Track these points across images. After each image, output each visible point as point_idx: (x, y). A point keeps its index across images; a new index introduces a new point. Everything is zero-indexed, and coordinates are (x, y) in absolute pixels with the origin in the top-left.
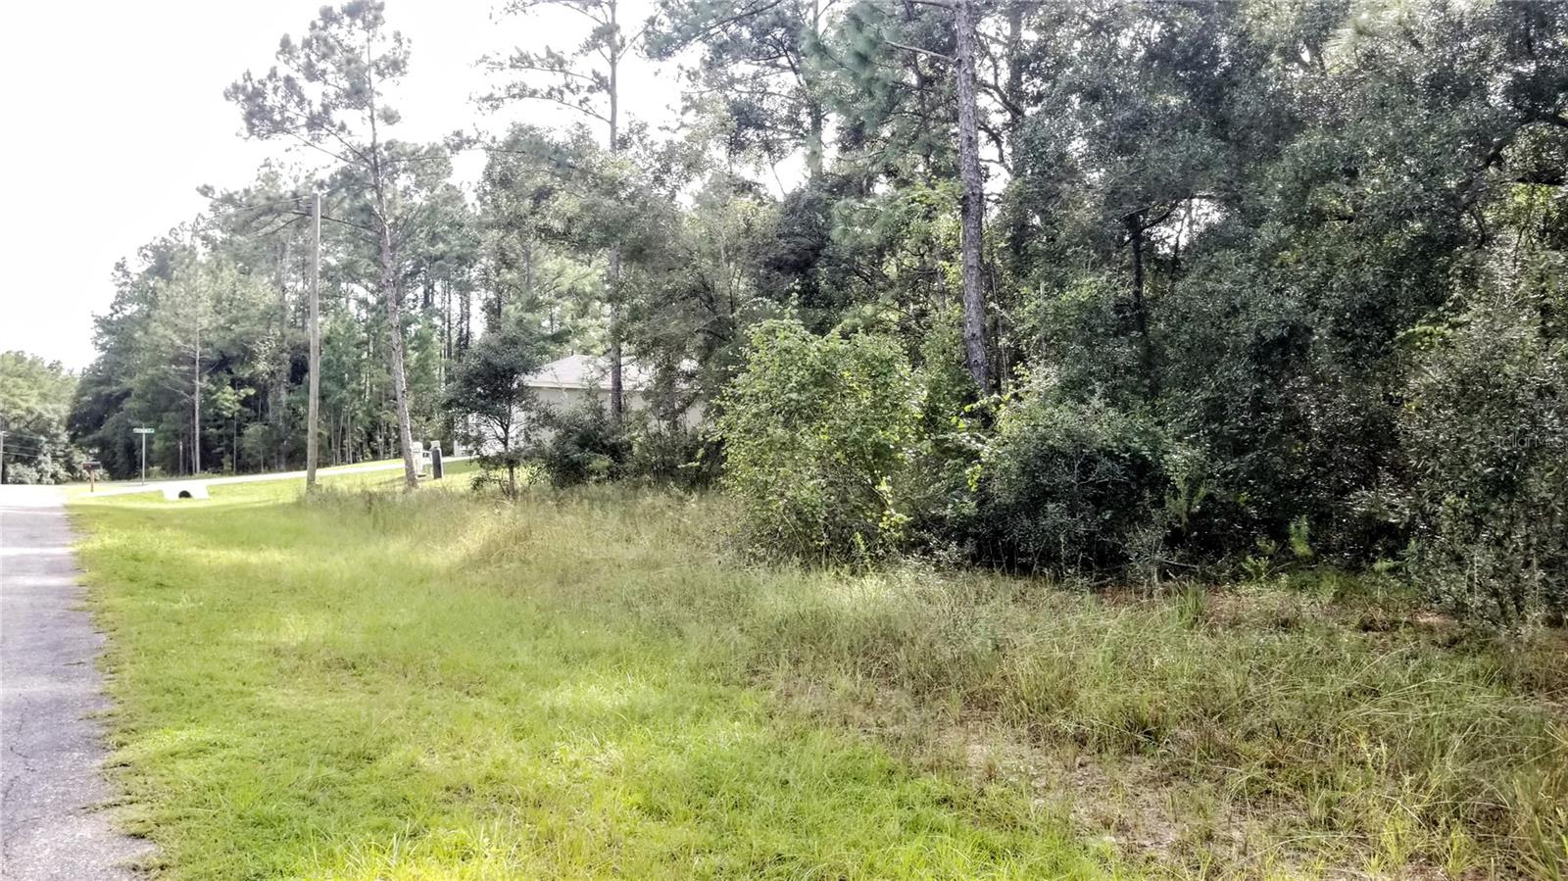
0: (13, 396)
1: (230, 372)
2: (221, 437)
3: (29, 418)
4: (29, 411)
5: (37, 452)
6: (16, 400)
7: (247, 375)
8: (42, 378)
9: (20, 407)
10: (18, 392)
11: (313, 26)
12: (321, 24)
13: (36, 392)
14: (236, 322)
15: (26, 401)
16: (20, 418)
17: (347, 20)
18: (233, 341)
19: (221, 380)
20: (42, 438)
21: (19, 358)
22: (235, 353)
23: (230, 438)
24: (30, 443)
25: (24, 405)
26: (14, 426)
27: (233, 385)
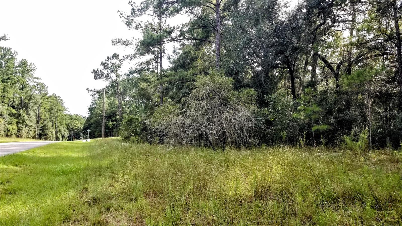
0: (75, 124)
1: (111, 119)
2: (109, 132)
3: (78, 129)
4: (78, 127)
5: (80, 136)
6: (76, 125)
7: (114, 119)
8: (81, 120)
9: (76, 126)
10: (76, 123)
11: (106, 60)
12: (107, 59)
13: (80, 123)
14: (112, 108)
15: (78, 125)
16: (76, 129)
17: (112, 58)
18: (111, 112)
19: (109, 120)
20: (81, 133)
21: (76, 115)
22: (112, 115)
23: (111, 132)
24: (78, 134)
25: (77, 126)
26: (75, 131)
27: (111, 121)
